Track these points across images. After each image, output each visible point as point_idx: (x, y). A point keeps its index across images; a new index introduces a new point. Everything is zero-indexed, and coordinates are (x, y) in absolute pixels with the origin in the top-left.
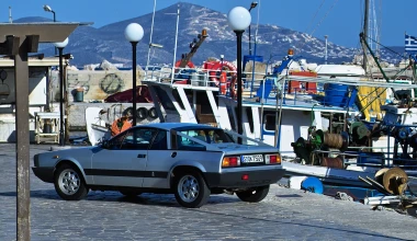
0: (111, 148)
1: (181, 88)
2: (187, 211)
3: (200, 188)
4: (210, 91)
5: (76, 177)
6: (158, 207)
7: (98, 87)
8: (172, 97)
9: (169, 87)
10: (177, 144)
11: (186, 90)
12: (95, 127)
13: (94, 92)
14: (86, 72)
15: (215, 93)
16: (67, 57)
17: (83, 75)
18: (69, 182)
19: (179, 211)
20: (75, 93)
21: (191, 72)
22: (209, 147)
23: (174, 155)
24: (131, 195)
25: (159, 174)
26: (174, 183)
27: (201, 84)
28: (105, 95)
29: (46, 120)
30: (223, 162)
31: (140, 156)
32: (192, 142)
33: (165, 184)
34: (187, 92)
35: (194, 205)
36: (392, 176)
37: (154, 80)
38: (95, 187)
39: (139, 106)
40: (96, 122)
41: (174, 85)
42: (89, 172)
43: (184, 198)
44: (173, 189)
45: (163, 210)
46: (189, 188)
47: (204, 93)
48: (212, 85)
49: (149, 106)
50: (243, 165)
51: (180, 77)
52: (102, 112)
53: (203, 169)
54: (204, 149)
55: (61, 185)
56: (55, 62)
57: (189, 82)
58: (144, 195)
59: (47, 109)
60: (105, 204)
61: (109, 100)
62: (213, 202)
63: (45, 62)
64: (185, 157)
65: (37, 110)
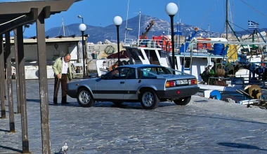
0: (106, 79)
1: (142, 49)
2: (147, 111)
3: (154, 99)
4: (157, 50)
6: (132, 110)
7: (103, 52)
8: (138, 54)
9: (136, 49)
10: (141, 76)
11: (145, 50)
12: (101, 70)
13: (102, 54)
14: (98, 45)
15: (159, 51)
16: (86, 36)
17: (96, 46)
18: (85, 97)
19: (143, 111)
20: (93, 55)
21: (147, 41)
22: (158, 77)
23: (140, 81)
24: (118, 104)
25: (132, 92)
26: (140, 97)
27: (152, 47)
28: (107, 55)
29: (77, 67)
30: (166, 84)
31: (121, 83)
32: (149, 74)
33: (135, 97)
34: (146, 51)
35: (151, 108)
36: (253, 89)
37: (129, 45)
38: (98, 100)
39: (121, 60)
40: (102, 67)
41: (139, 48)
42: (94, 92)
43: (146, 105)
44: (140, 100)
45: (135, 111)
46: (148, 99)
47: (154, 51)
48: (157, 47)
49: (127, 60)
50: (177, 86)
51: (142, 44)
52: (104, 62)
53: (156, 89)
54: (155, 78)
55: (81, 99)
56: (80, 39)
57: (146, 46)
58: (124, 103)
59: (78, 61)
60: (104, 109)
61: (108, 58)
62: (161, 106)
63: (76, 39)
64: (145, 83)
65: (73, 62)
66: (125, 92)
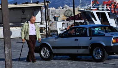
1: (94, 12)
2: (98, 64)
3: (103, 53)
4: (107, 13)
5: (49, 50)
6: (85, 62)
7: (63, 15)
8: (91, 16)
9: (90, 12)
10: (92, 34)
13: (62, 17)
14: (58, 9)
15: (109, 13)
16: (48, 2)
17: (57, 10)
18: (46, 53)
19: (94, 63)
21: (99, 5)
22: (106, 34)
23: (91, 39)
24: (73, 57)
25: (84, 48)
26: (91, 51)
27: (103, 10)
28: (66, 18)
29: (41, 28)
30: (113, 41)
31: (76, 40)
32: (98, 33)
33: (87, 51)
34: (97, 13)
35: (101, 60)
38: (57, 54)
39: (78, 21)
40: (61, 27)
41: (92, 11)
42: (54, 48)
43: (96, 58)
44: (91, 54)
45: (87, 63)
46: (98, 53)
47: (104, 13)
48: (107, 10)
49: (83, 21)
51: (94, 7)
52: (63, 24)
53: (104, 45)
54: (104, 35)
55: (42, 54)
56: (43, 4)
57: (98, 10)
58: (79, 57)
59: (41, 23)
60: (61, 62)
61: (67, 20)
62: (110, 59)
64: (95, 39)
66: (79, 48)
